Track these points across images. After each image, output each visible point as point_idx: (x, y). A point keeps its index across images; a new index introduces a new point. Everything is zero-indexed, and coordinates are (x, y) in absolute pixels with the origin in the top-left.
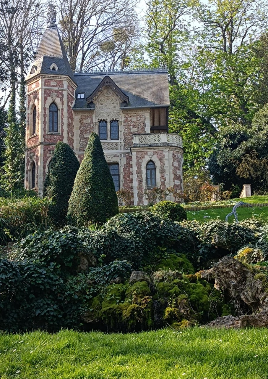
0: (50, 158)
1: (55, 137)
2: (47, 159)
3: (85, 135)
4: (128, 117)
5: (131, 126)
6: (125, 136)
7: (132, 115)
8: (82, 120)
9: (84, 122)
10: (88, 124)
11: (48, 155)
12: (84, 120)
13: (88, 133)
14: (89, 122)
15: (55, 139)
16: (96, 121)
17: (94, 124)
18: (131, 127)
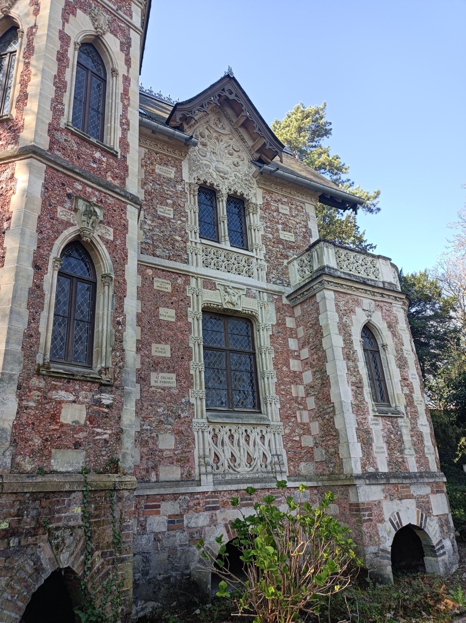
0: (71, 229)
1: (97, 155)
2: (59, 232)
3: (159, 209)
4: (269, 199)
5: (278, 223)
6: (266, 246)
7: (279, 198)
8: (152, 164)
9: (157, 171)
10: (170, 180)
11: (61, 213)
12: (157, 166)
13: (167, 205)
14: (172, 176)
15: (95, 162)
16: (193, 181)
17: (187, 186)
18: (280, 227)
